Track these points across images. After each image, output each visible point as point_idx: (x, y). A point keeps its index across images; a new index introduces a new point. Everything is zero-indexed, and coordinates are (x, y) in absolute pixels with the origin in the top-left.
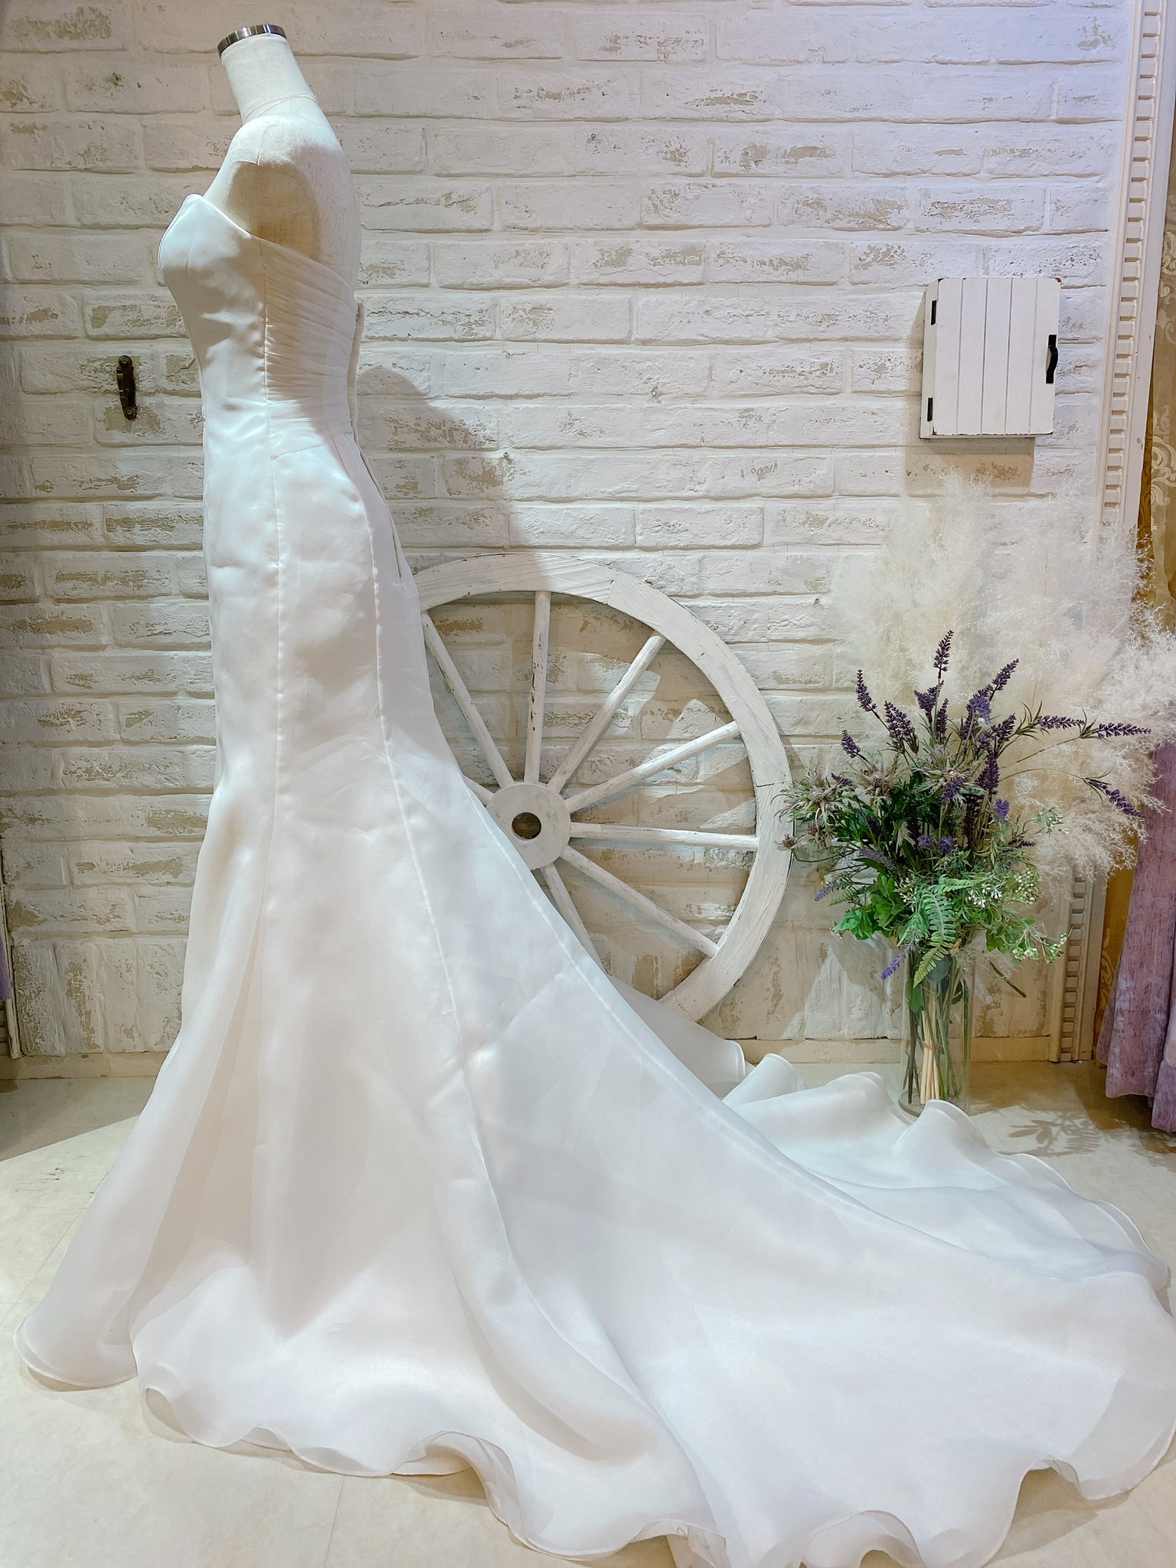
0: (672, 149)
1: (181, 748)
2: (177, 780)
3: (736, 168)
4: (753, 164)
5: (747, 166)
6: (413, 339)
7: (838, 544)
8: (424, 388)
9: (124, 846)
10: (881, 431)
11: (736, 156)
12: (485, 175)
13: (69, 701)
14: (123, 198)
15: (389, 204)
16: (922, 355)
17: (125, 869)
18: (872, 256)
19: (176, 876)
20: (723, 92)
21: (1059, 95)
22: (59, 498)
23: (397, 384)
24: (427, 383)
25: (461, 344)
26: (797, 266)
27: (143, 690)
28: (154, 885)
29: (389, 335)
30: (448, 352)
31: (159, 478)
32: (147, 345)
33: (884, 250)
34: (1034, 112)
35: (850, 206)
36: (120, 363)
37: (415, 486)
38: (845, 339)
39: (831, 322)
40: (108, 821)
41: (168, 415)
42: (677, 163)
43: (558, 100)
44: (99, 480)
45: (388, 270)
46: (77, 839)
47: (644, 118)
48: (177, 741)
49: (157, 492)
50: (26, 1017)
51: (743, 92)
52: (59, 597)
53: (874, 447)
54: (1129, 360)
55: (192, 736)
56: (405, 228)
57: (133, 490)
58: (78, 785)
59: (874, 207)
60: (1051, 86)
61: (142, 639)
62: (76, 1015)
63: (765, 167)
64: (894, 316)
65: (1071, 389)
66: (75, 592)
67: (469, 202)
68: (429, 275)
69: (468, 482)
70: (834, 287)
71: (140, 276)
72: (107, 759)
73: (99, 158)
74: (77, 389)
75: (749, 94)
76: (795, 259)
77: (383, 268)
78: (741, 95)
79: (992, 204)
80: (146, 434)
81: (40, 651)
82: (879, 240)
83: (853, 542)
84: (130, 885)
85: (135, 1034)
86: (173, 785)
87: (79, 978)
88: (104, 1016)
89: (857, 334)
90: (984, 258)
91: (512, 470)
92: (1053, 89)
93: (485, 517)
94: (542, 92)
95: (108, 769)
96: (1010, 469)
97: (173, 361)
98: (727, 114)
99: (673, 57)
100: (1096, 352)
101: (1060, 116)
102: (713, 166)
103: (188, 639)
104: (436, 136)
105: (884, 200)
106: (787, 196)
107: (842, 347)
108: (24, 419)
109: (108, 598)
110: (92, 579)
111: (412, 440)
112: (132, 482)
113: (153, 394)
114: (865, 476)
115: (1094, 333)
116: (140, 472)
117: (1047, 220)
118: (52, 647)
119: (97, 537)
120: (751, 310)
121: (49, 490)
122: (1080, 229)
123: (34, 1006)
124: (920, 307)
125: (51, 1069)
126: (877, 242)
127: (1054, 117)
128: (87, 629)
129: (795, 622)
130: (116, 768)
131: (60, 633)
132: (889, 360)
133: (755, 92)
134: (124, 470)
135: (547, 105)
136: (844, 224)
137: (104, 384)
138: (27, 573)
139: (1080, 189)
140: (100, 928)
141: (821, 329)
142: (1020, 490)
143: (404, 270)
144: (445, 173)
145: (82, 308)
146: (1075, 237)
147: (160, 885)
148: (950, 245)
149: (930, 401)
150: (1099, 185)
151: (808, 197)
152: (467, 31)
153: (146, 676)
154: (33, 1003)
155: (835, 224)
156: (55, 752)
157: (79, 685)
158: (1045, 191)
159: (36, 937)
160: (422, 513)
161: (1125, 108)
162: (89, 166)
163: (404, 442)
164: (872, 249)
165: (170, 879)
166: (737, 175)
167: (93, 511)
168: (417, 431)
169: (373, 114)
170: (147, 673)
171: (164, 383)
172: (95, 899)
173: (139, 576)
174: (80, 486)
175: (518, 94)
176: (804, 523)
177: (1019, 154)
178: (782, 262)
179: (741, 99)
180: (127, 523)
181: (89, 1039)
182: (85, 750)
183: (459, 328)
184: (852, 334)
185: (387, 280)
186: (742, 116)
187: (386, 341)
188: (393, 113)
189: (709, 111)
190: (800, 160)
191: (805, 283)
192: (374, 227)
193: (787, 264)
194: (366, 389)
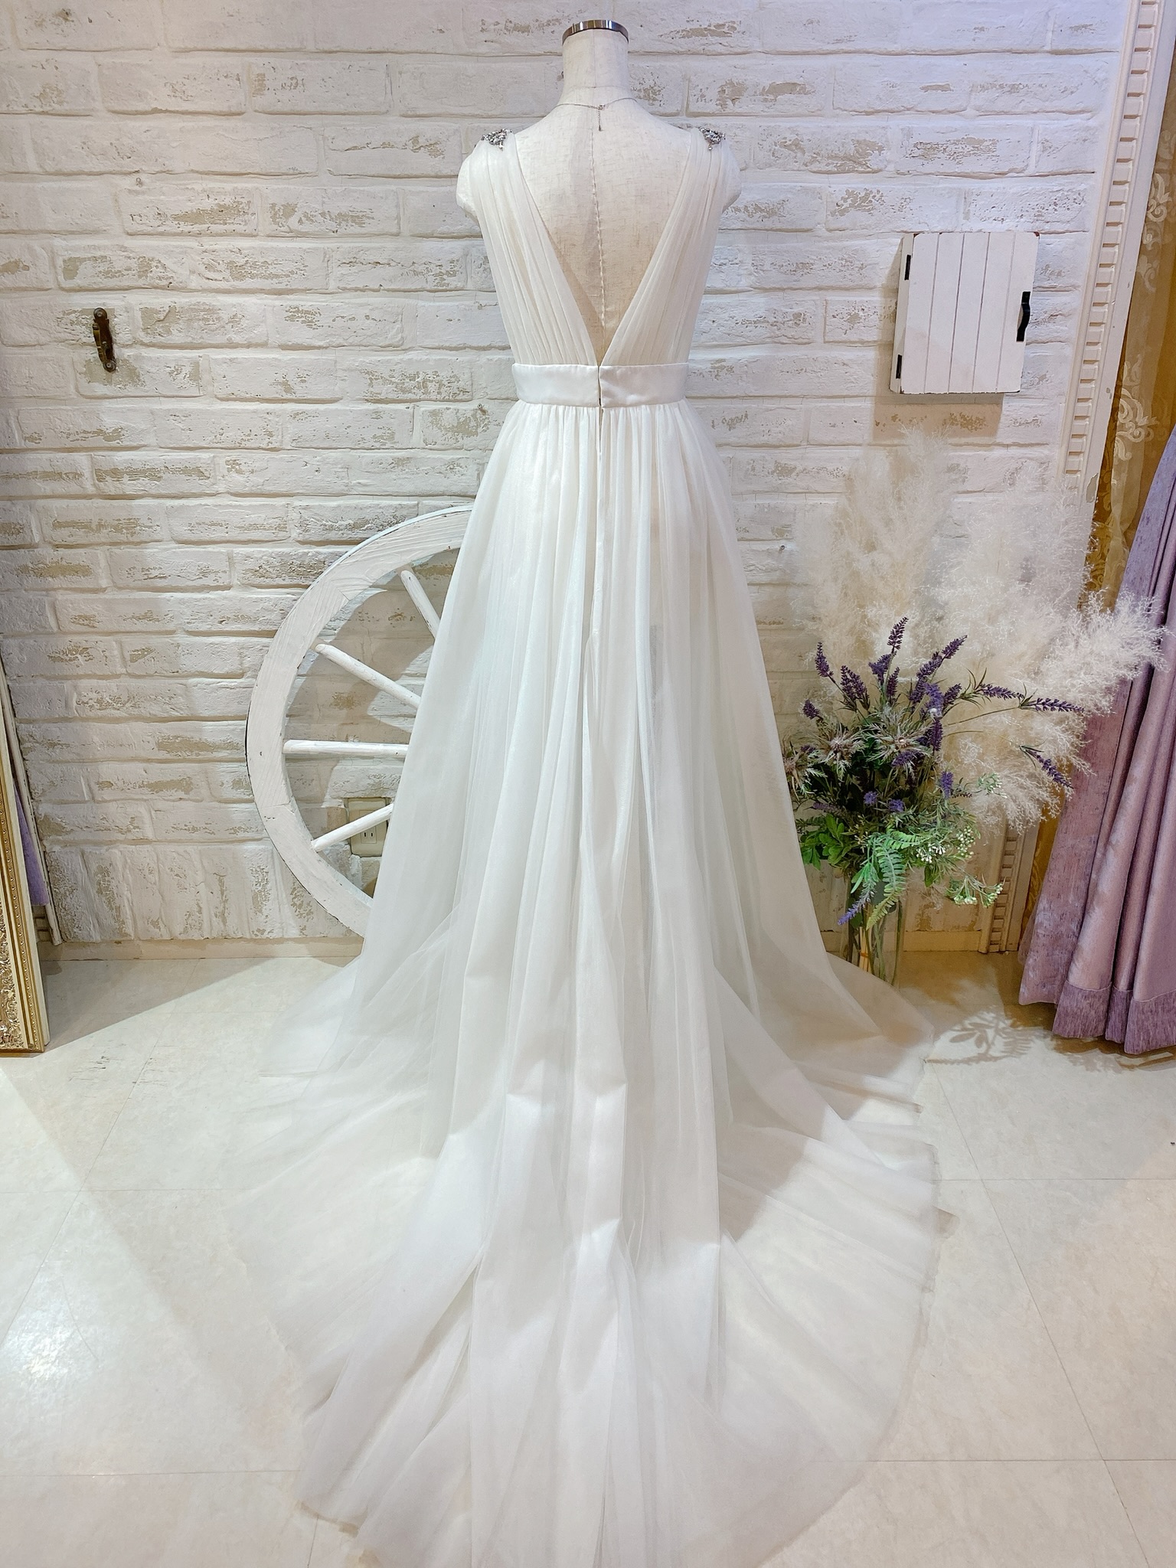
0: (646, 86)
1: (183, 681)
2: (182, 710)
3: (712, 107)
4: (729, 102)
5: (723, 105)
6: (384, 290)
7: (805, 493)
8: (397, 339)
9: (138, 768)
10: (853, 382)
11: (713, 94)
12: (452, 115)
13: (76, 638)
14: (84, 143)
15: (355, 148)
16: (896, 304)
17: (140, 787)
18: (849, 201)
19: (187, 793)
20: (700, 23)
21: (1055, 23)
22: (50, 449)
23: (370, 336)
24: (400, 335)
25: (433, 294)
26: (771, 213)
27: (144, 630)
28: (168, 800)
29: (361, 286)
30: (421, 303)
31: (143, 430)
32: (121, 296)
33: (863, 194)
34: (1027, 42)
35: (829, 148)
36: (96, 315)
37: (392, 436)
38: (820, 289)
39: (805, 271)
40: (121, 745)
41: (147, 368)
42: (651, 102)
43: (526, 33)
44: (85, 432)
45: (358, 219)
46: (95, 761)
48: (176, 674)
49: (143, 443)
50: (63, 910)
51: (721, 23)
52: (57, 543)
53: (844, 397)
54: (1106, 309)
55: (193, 670)
56: (372, 173)
57: (118, 441)
58: (91, 714)
59: (854, 149)
60: (1047, 13)
61: (140, 582)
62: (107, 909)
63: (744, 105)
64: (870, 265)
65: (1044, 339)
66: (72, 539)
67: (437, 146)
68: (399, 224)
69: (443, 432)
70: (810, 233)
71: (108, 225)
72: (116, 691)
73: (55, 100)
74: (55, 341)
76: (771, 205)
77: (352, 216)
78: (718, 26)
79: (977, 146)
80: (127, 387)
81: (44, 593)
82: (855, 182)
83: (819, 491)
84: (145, 800)
85: (161, 925)
86: (179, 714)
87: (107, 879)
88: (132, 911)
89: (832, 284)
90: (965, 201)
91: (487, 421)
92: (1049, 17)
93: (461, 467)
94: (510, 24)
95: (117, 699)
96: (977, 419)
97: (147, 313)
98: (703, 47)
100: (1071, 301)
101: (1054, 48)
102: (688, 105)
103: (182, 583)
104: (400, 73)
105: (865, 140)
106: (764, 137)
107: (815, 296)
108: (6, 371)
109: (104, 544)
110: (86, 526)
111: (386, 391)
112: (118, 433)
113: (130, 346)
114: (834, 426)
115: (1072, 281)
116: (124, 424)
117: (1033, 162)
118: (55, 590)
119: (87, 487)
120: (725, 259)
121: (37, 441)
122: (1067, 171)
123: (69, 901)
124: (897, 254)
125: (90, 952)
126: (853, 186)
127: (1048, 48)
128: (86, 573)
129: (760, 567)
130: (124, 698)
131: (62, 577)
132: (863, 310)
133: (734, 22)
134: (109, 423)
135: (515, 39)
136: (823, 167)
137: (82, 336)
138: (25, 521)
139: (1070, 128)
140: (121, 837)
141: (795, 278)
142: (985, 440)
143: (373, 218)
144: (413, 113)
145: (53, 258)
146: (1061, 179)
147: (174, 801)
148: (930, 188)
149: (900, 358)
150: (1091, 123)
151: (785, 138)
153: (145, 617)
154: (68, 900)
155: (815, 167)
156: (67, 685)
157: (83, 624)
158: (1032, 130)
159: (65, 844)
160: (400, 462)
161: (1122, 39)
162: (47, 108)
163: (380, 394)
164: (850, 194)
165: (182, 794)
166: (713, 115)
167: (82, 460)
168: (391, 383)
169: (336, 50)
170: (146, 613)
171: (142, 336)
172: (116, 812)
173: (132, 524)
174: (68, 438)
175: (484, 27)
176: (773, 472)
177: (1009, 89)
178: (757, 208)
179: (719, 31)
180: (116, 473)
181: (120, 929)
182: (94, 682)
183: (431, 278)
184: (826, 283)
185: (357, 229)
186: (720, 49)
187: (359, 292)
188: (355, 49)
189: (684, 44)
190: (779, 97)
191: (780, 230)
192: (341, 173)
193: (762, 211)
194: (341, 341)
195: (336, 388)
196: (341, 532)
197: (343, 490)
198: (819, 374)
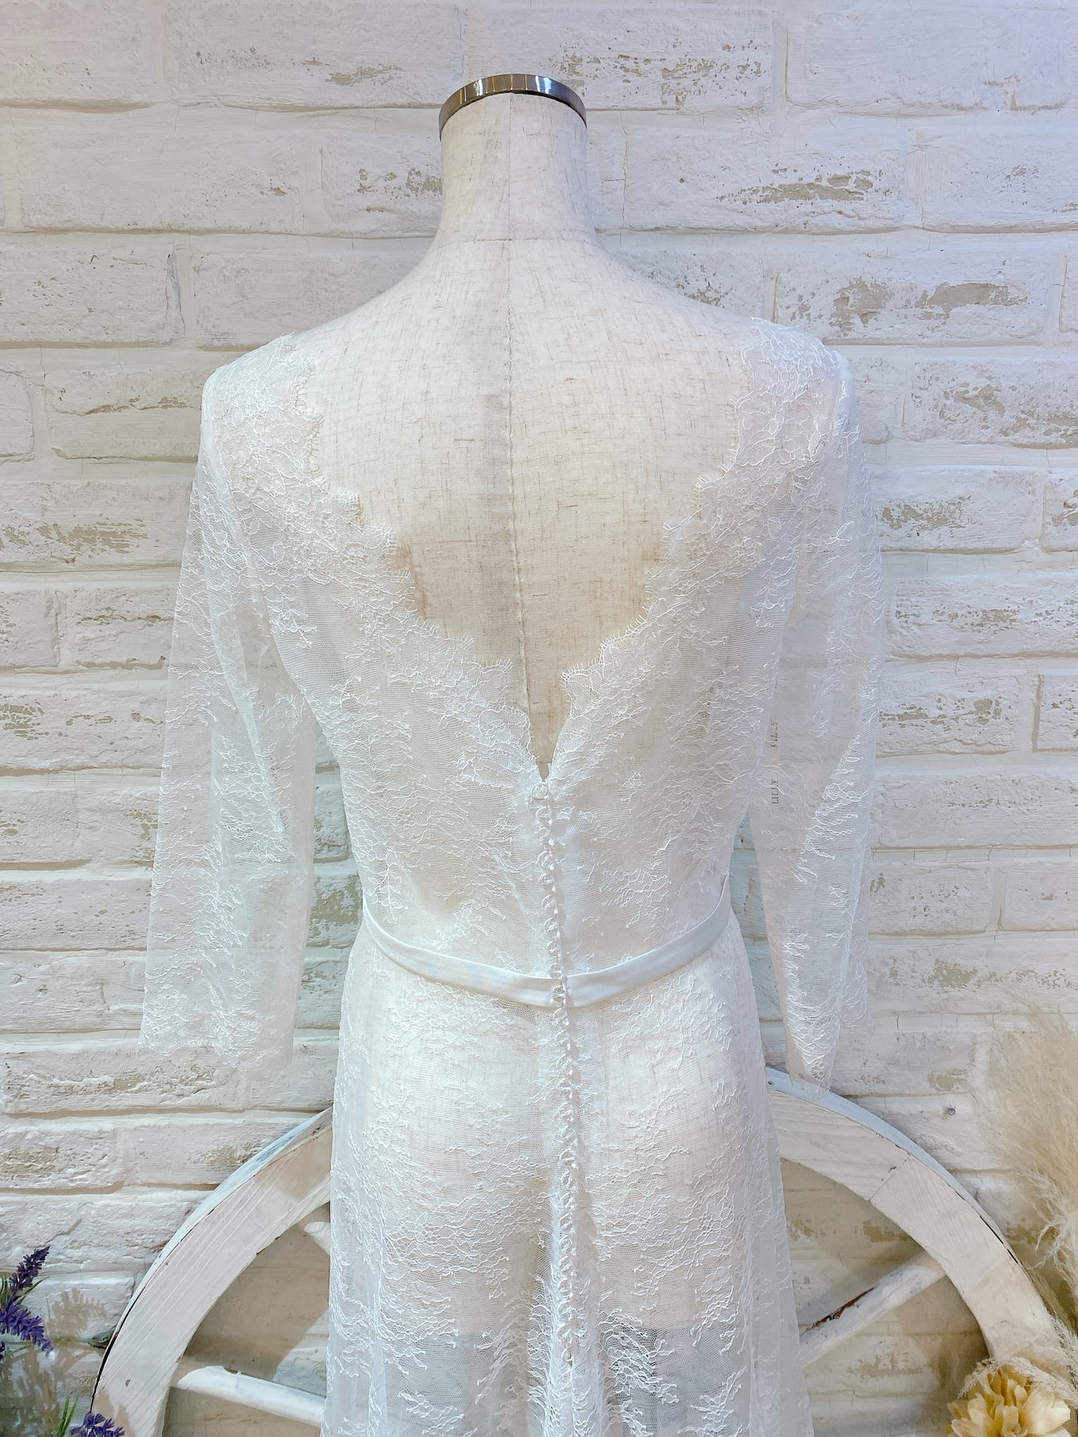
4: (856, 320)
5: (845, 325)
7: (994, 1014)
11: (824, 304)
15: (106, 408)
20: (799, 174)
23: (141, 751)
26: (938, 519)
29: (123, 660)
35: (1051, 402)
39: (1002, 624)
45: (114, 538)
47: (633, 229)
51: (841, 173)
56: (143, 454)
63: (883, 326)
70: (1010, 556)
75: (854, 177)
76: (936, 507)
77: (103, 533)
78: (836, 180)
89: (1051, 646)
94: (417, 178)
98: (806, 218)
99: (693, 102)
104: (197, 270)
106: (924, 383)
107: (1017, 669)
133: (868, 173)
136: (1039, 437)
141: (980, 637)
143: (145, 536)
144: (222, 343)
151: (966, 385)
152: (253, 50)
169: (63, 226)
175: (364, 183)
178: (909, 512)
179: (837, 188)
184: (1040, 645)
185: (112, 556)
186: (837, 222)
187: (118, 671)
188: (103, 224)
189: (768, 213)
190: (955, 310)
191: (953, 551)
192: (79, 454)
193: (918, 516)
194: (83, 759)
195: (78, 844)
196: (91, 1096)
197: (92, 1023)
198: (1024, 808)
